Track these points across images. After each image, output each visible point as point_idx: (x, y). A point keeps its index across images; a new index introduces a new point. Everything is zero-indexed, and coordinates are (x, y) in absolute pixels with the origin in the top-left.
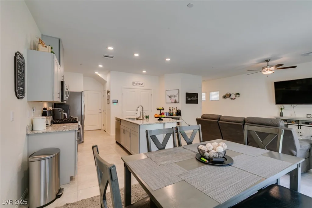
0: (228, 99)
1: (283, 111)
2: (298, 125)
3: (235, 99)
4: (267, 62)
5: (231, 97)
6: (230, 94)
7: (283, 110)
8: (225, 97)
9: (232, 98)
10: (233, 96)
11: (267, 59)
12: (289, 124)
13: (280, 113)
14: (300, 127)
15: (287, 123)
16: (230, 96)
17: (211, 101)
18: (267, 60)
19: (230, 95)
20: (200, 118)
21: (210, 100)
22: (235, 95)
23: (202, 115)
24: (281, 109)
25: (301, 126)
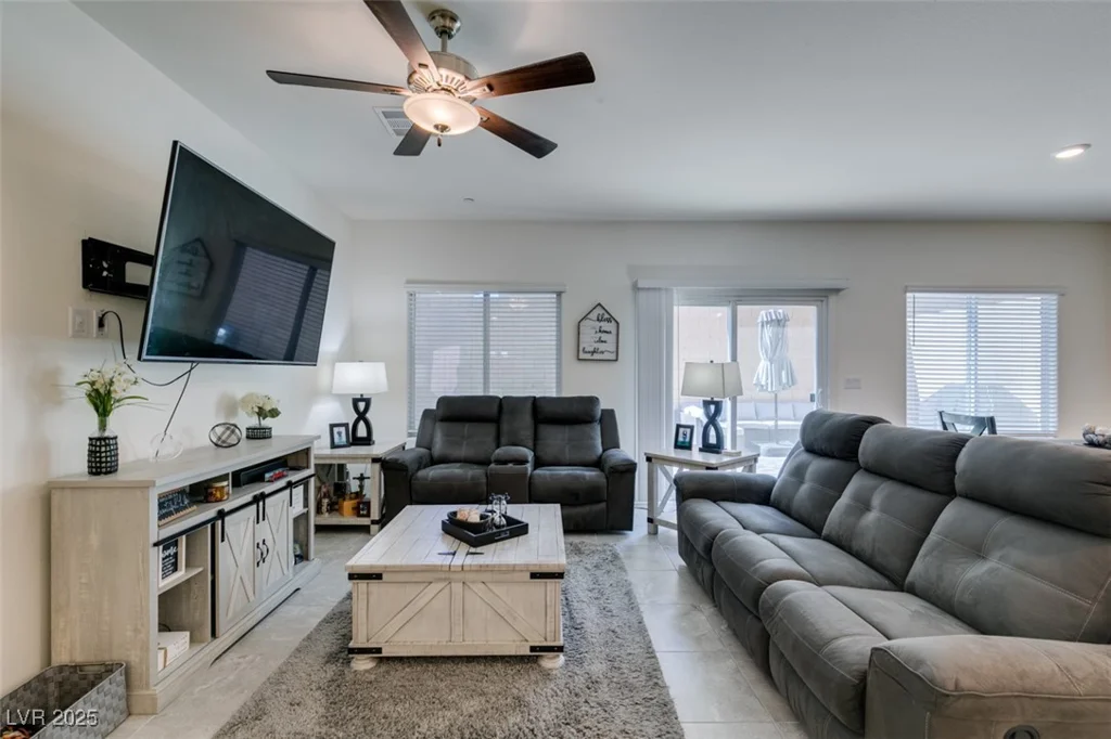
13: (96, 441)
14: (261, 506)
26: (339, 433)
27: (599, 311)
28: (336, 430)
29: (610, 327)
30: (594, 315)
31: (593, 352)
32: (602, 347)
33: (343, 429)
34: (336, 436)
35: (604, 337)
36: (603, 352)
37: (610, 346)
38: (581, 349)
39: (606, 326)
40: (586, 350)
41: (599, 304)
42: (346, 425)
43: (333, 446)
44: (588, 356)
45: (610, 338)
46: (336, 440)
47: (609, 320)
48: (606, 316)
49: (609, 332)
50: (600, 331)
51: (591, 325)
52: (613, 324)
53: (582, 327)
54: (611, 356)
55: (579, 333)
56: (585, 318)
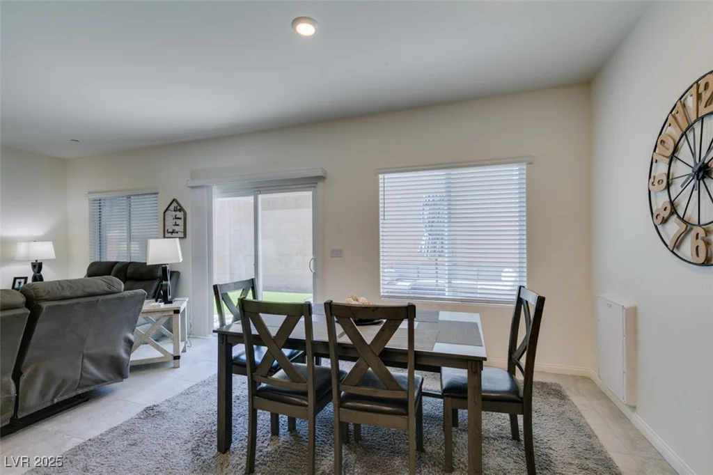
26: (20, 283)
27: (175, 204)
28: (18, 281)
29: (180, 215)
30: (172, 208)
31: (172, 233)
32: (177, 229)
33: (23, 280)
34: (17, 283)
35: (178, 222)
36: (177, 232)
37: (180, 228)
38: (166, 230)
39: (178, 214)
40: (169, 231)
41: (174, 200)
42: (26, 278)
44: (169, 235)
45: (181, 222)
46: (17, 286)
47: (180, 210)
48: (179, 208)
49: (180, 219)
50: (176, 218)
51: (171, 214)
52: (182, 212)
53: (166, 216)
54: (182, 235)
55: (164, 219)
56: (167, 209)
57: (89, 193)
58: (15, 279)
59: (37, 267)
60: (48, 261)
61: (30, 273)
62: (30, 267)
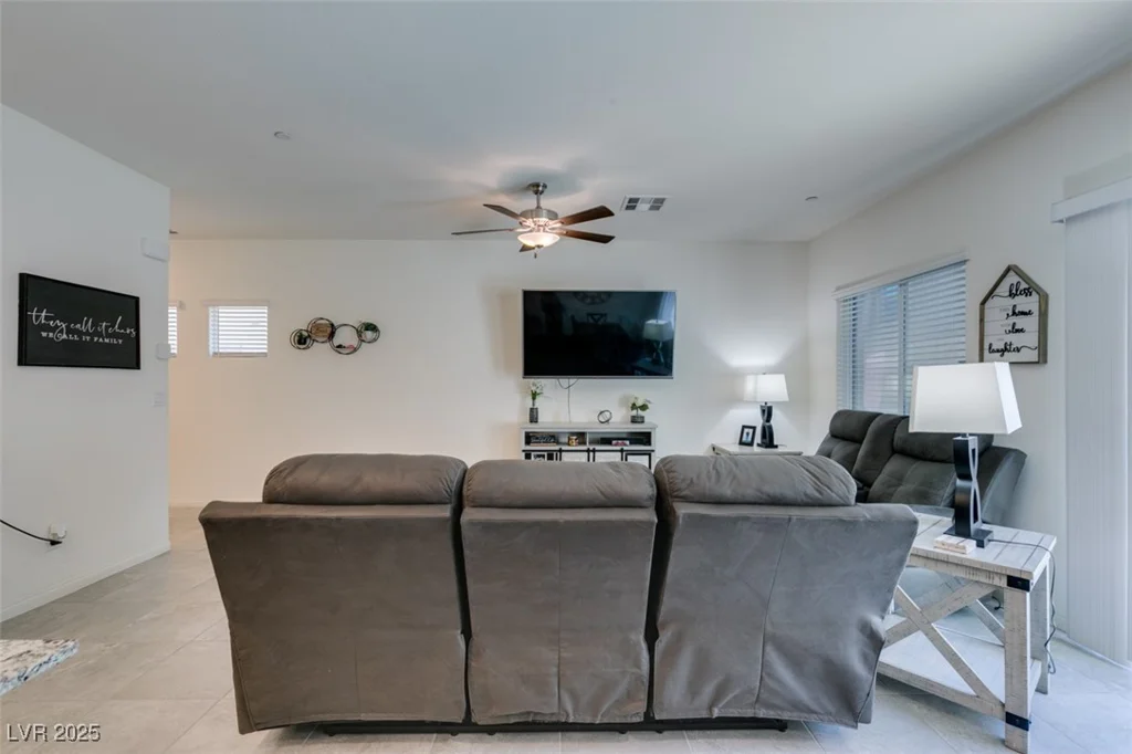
0: (320, 350)
1: (539, 402)
2: (588, 451)
3: (355, 350)
4: (536, 193)
5: (337, 341)
6: (332, 325)
7: (538, 399)
8: (302, 340)
9: (340, 346)
10: (345, 337)
11: (536, 181)
12: (564, 448)
13: (532, 410)
14: (591, 454)
15: (557, 448)
16: (332, 335)
17: (215, 354)
18: (538, 186)
19: (332, 331)
20: (259, 499)
21: (211, 351)
22: (359, 334)
23: (275, 473)
24: (534, 396)
25: (594, 451)
26: (748, 434)
27: (1012, 278)
28: (746, 430)
29: (1029, 303)
30: (1004, 289)
31: (1004, 351)
32: (1016, 339)
33: (751, 431)
34: (745, 435)
35: (1021, 322)
36: (1018, 350)
37: (1030, 338)
38: (986, 346)
39: (1023, 303)
40: (994, 347)
41: (1008, 269)
42: (754, 428)
43: (741, 443)
44: (996, 357)
45: (1030, 324)
46: (744, 439)
47: (1027, 292)
48: (1024, 285)
49: (1029, 313)
50: (1014, 313)
51: (1001, 303)
52: (1035, 297)
53: (987, 312)
54: (1033, 356)
55: (982, 320)
56: (990, 294)
57: (838, 289)
58: (744, 427)
59: (767, 412)
60: (778, 403)
61: (758, 422)
62: (759, 411)
